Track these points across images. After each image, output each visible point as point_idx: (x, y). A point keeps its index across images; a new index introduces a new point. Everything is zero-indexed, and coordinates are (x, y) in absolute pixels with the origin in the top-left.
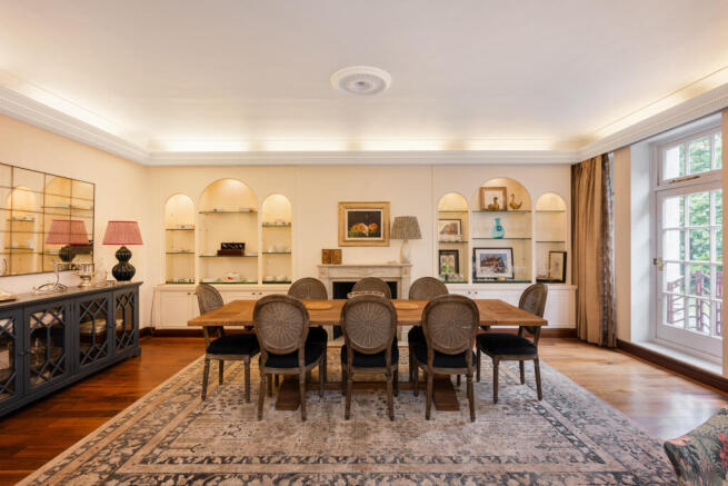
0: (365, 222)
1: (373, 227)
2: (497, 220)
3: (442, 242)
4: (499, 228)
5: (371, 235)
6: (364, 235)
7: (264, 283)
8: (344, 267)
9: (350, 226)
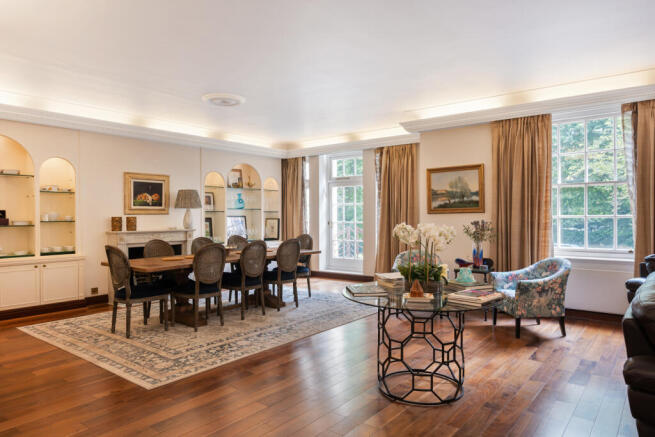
0: (148, 192)
1: (155, 197)
2: (239, 195)
3: (207, 212)
4: (240, 201)
5: (154, 204)
6: (148, 205)
7: (42, 254)
8: (140, 233)
9: (135, 195)
